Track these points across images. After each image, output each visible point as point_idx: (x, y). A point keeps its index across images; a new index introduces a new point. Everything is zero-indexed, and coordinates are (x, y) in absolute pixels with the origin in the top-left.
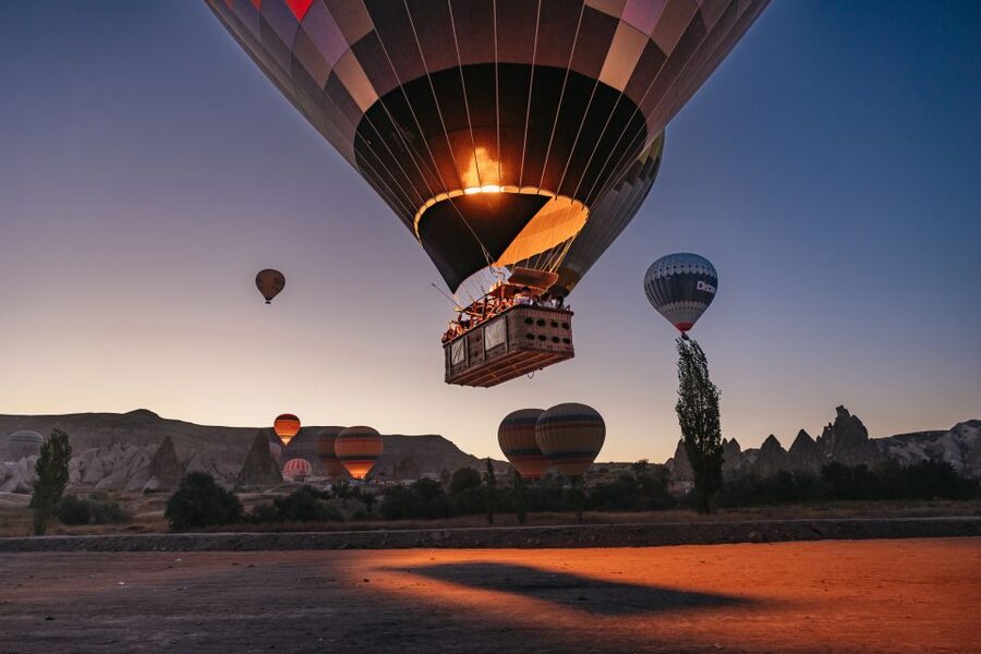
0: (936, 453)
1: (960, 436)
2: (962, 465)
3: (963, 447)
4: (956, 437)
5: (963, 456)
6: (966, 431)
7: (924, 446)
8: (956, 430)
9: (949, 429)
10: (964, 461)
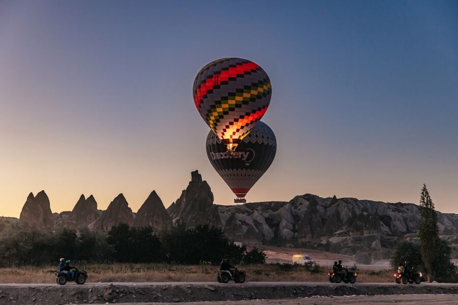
0: (275, 222)
1: (296, 208)
2: (292, 233)
3: (296, 217)
4: (293, 208)
5: (294, 226)
6: (301, 204)
7: (267, 215)
8: (294, 202)
9: (288, 201)
10: (294, 231)
